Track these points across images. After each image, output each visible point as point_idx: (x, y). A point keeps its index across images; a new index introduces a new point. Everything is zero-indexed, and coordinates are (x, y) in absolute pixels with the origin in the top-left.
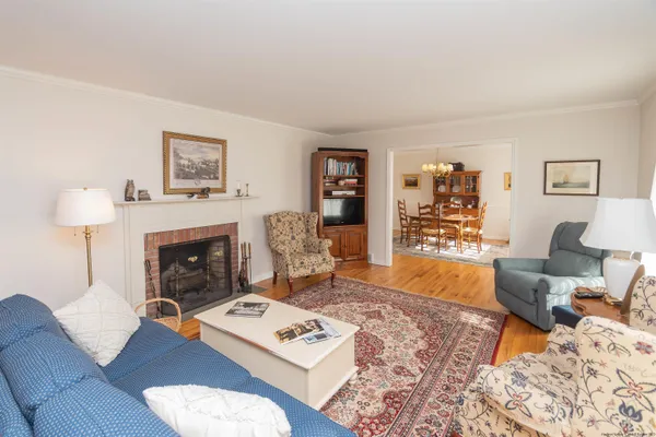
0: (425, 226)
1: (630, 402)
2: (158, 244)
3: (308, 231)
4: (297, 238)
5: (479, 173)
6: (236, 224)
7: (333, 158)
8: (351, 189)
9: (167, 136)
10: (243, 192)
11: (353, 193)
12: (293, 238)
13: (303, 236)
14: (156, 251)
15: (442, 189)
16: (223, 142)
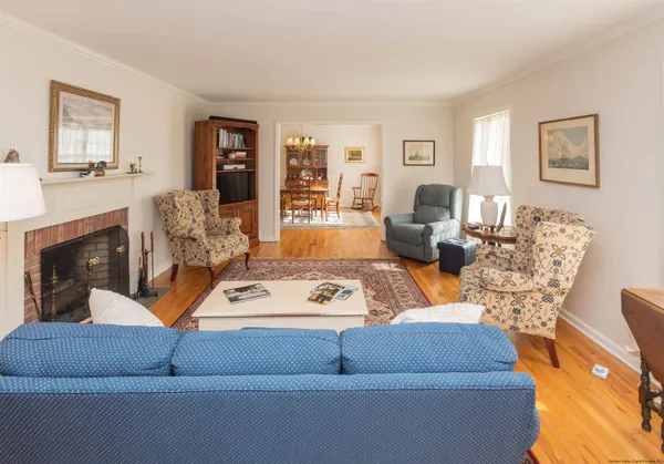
0: (295, 199)
1: (557, 258)
2: (38, 247)
3: (207, 211)
4: (197, 220)
5: (327, 147)
6: (126, 209)
7: (224, 128)
8: (241, 162)
9: (56, 88)
10: (137, 167)
11: (242, 167)
12: (194, 221)
13: (203, 217)
14: (37, 258)
15: (294, 162)
16: (116, 102)
